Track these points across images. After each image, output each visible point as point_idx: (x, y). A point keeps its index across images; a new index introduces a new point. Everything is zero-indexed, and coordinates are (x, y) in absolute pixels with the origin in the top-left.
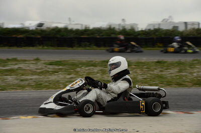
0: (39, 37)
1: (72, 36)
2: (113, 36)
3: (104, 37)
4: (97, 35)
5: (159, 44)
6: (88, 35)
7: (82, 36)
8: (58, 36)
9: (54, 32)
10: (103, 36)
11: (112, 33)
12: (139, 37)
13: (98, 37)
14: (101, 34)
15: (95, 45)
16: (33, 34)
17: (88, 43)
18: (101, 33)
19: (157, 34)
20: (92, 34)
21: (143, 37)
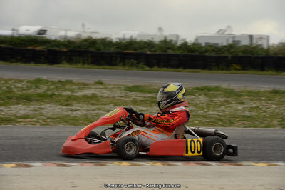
0: (65, 50)
1: (112, 50)
2: (170, 52)
3: (157, 53)
4: (146, 49)
5: (235, 66)
6: (135, 49)
7: (126, 51)
8: (93, 50)
9: (86, 43)
10: (155, 51)
11: (169, 48)
12: (207, 54)
13: (148, 53)
14: (153, 49)
15: (145, 64)
16: (57, 46)
17: (135, 62)
18: (154, 47)
19: (232, 51)
20: (141, 48)
21: (213, 54)
